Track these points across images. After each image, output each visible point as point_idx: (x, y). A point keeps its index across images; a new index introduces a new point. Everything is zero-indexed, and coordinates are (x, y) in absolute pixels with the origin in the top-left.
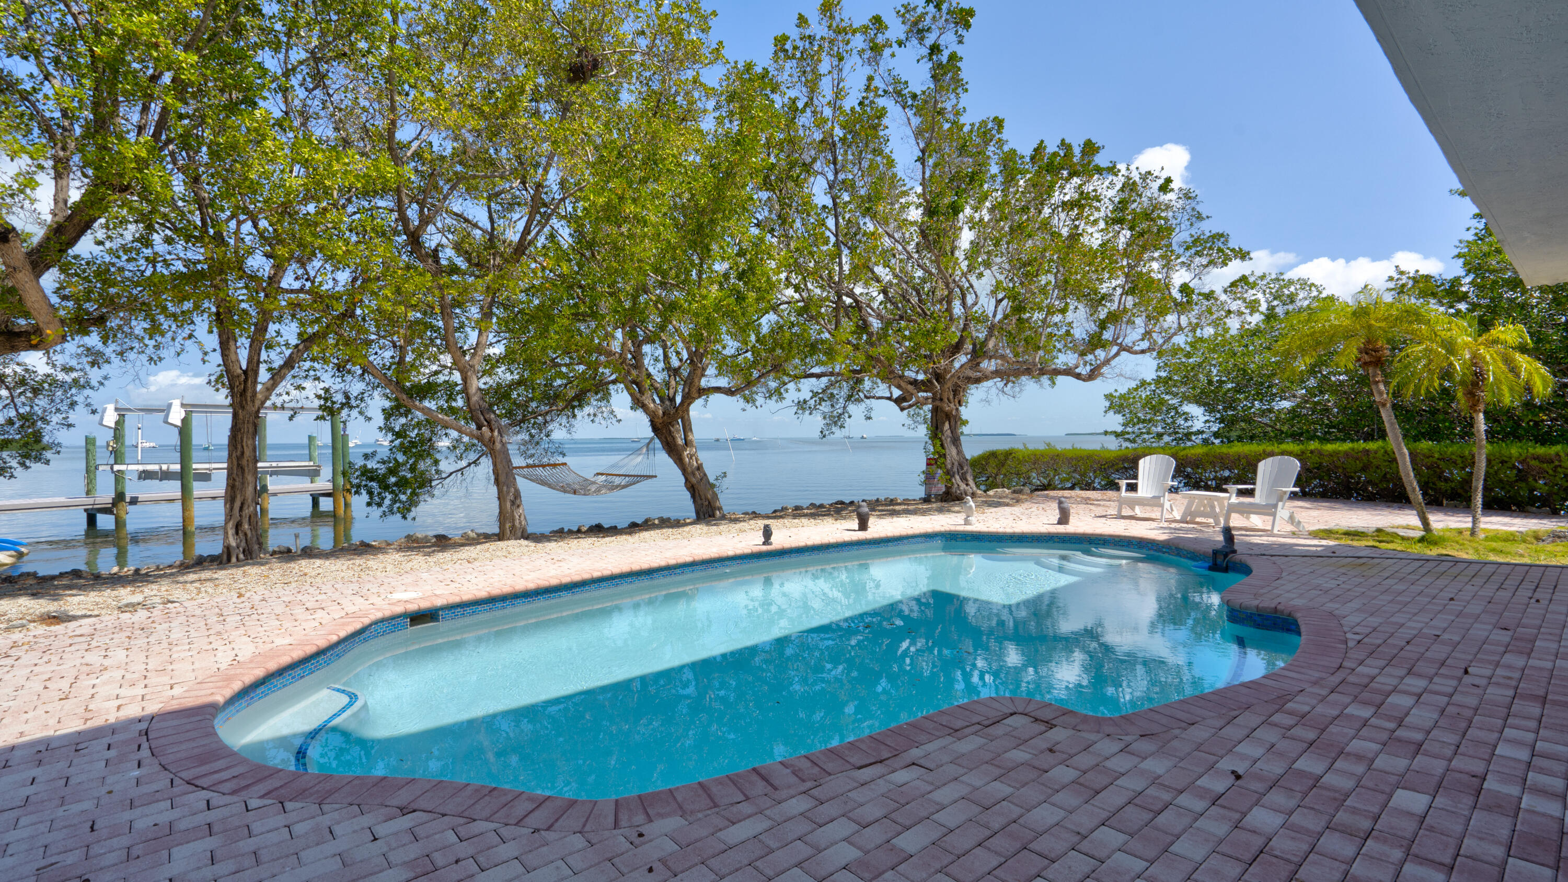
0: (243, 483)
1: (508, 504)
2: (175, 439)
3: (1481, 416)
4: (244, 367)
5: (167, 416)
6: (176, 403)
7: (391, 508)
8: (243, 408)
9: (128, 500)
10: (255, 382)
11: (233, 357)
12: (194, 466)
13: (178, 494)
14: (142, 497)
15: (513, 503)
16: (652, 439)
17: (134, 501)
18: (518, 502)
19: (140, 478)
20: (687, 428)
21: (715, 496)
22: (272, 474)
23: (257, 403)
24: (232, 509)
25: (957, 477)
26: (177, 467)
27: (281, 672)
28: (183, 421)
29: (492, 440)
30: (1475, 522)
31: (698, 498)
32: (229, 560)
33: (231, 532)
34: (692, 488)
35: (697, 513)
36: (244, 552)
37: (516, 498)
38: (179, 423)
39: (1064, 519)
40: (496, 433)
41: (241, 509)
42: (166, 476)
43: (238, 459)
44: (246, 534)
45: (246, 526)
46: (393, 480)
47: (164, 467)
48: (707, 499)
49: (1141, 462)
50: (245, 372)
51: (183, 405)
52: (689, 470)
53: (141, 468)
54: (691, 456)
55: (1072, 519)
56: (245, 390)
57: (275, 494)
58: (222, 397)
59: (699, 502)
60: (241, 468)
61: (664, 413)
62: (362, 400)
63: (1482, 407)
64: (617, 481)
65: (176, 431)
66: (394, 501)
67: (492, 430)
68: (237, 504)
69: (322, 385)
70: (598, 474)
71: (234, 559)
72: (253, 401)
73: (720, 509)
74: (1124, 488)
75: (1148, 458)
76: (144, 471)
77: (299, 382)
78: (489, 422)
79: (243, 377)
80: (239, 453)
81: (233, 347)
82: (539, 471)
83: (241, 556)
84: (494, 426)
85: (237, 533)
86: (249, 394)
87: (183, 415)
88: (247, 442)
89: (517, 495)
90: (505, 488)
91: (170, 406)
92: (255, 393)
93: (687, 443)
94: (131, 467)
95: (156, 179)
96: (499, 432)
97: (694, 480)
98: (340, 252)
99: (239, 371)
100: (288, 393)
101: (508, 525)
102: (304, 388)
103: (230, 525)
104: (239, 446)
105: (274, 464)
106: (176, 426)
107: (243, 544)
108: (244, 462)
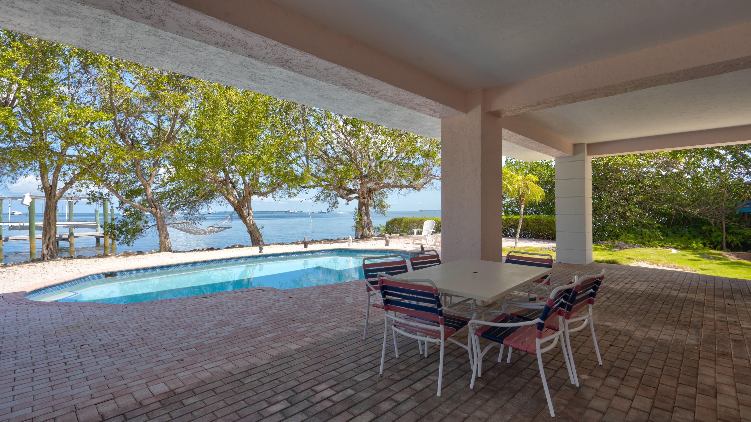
0: (50, 229)
1: (163, 238)
2: (27, 211)
3: (523, 206)
4: (51, 184)
5: (23, 201)
6: (27, 195)
7: (123, 241)
8: (50, 200)
9: (3, 239)
10: (55, 190)
11: (46, 180)
12: (36, 223)
13: (28, 237)
14: (10, 238)
15: (165, 238)
16: (233, 213)
17: (7, 240)
18: (167, 237)
19: (9, 229)
20: (250, 208)
21: (260, 235)
22: (75, 227)
23: (56, 198)
24: (45, 239)
25: (366, 229)
26: (27, 224)
27: (50, 287)
28: (30, 203)
29: (156, 213)
30: (516, 243)
31: (252, 237)
32: (44, 259)
33: (45, 248)
34: (250, 232)
35: (252, 243)
36: (50, 256)
37: (166, 236)
38: (29, 204)
39: (387, 244)
40: (158, 210)
41: (49, 239)
42: (22, 228)
43: (48, 220)
44: (51, 249)
45: (51, 246)
46: (124, 229)
47: (22, 224)
48: (256, 237)
49: (425, 223)
50: (51, 186)
51: (30, 196)
52: (249, 225)
53: (10, 224)
54: (250, 220)
55: (390, 245)
56: (51, 193)
57: (77, 237)
58: (43, 194)
59: (253, 238)
60: (49, 223)
61: (238, 202)
62: (108, 196)
63: (523, 203)
64: (216, 229)
65: (27, 207)
66: (125, 238)
67: (157, 209)
68: (47, 238)
69: (90, 190)
70: (209, 227)
71: (46, 259)
72: (54, 198)
73: (262, 241)
74: (415, 233)
75: (427, 221)
76: (12, 226)
77: (79, 188)
78: (155, 206)
79: (50, 188)
80: (48, 217)
81: (46, 177)
82: (179, 225)
83: (49, 258)
84: (158, 207)
85: (47, 249)
86: (53, 195)
87: (31, 200)
88: (52, 213)
89: (167, 234)
90: (161, 232)
91: (24, 196)
92: (55, 194)
93: (249, 215)
94: (5, 224)
95: (12, 122)
96: (160, 210)
97: (251, 229)
98: (88, 143)
99: (49, 186)
100: (74, 193)
101: (163, 246)
102: (81, 191)
103: (45, 245)
104: (48, 215)
105: (76, 223)
106: (27, 205)
107: (50, 253)
108: (51, 221)
